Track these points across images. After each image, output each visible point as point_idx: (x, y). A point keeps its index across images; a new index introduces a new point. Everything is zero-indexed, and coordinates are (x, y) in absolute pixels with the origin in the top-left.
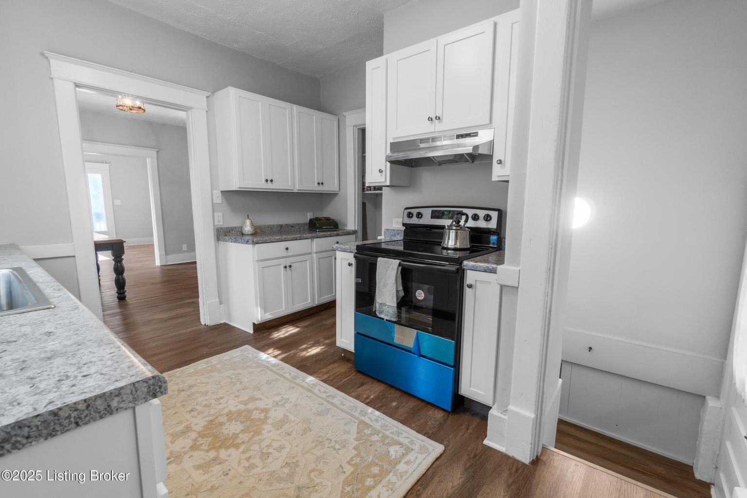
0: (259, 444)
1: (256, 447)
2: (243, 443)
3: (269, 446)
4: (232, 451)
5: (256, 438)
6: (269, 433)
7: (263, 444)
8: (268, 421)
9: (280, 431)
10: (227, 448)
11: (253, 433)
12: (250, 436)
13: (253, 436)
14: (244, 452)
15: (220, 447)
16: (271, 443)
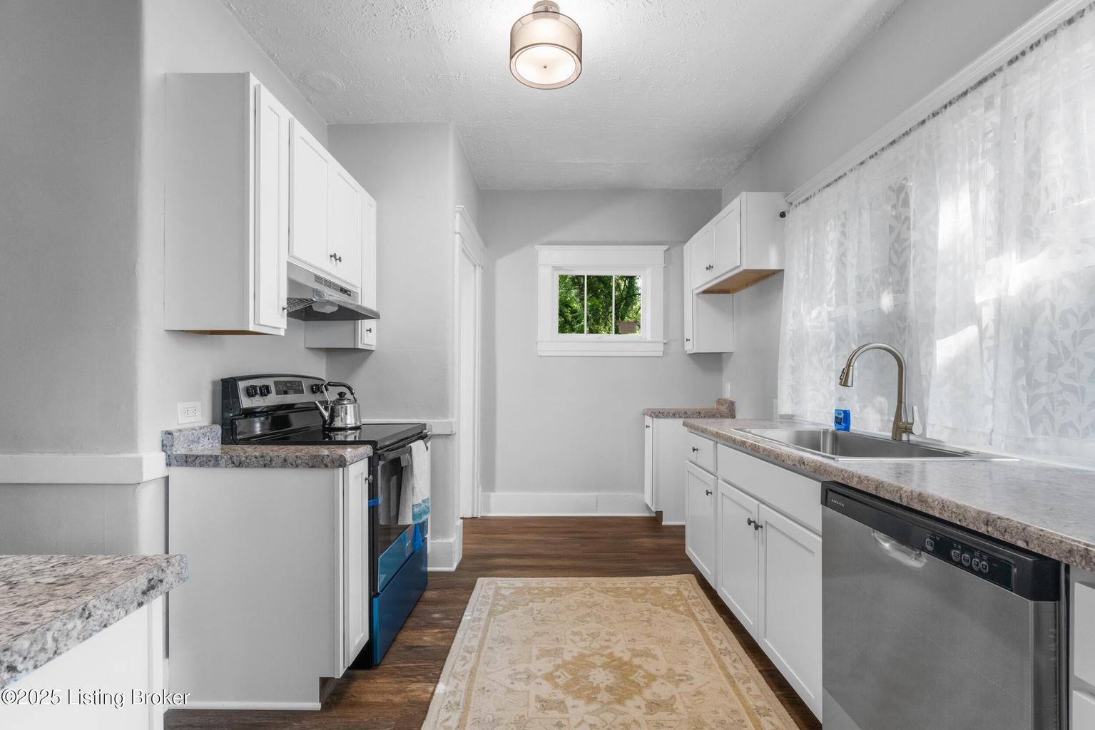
0: (589, 646)
1: (595, 645)
2: (602, 656)
3: (584, 640)
4: (617, 654)
5: (588, 652)
6: (571, 651)
7: (587, 643)
8: (561, 663)
9: (562, 646)
10: (620, 659)
11: (587, 659)
12: (591, 657)
13: (589, 656)
14: (608, 647)
15: (626, 663)
16: (579, 642)
